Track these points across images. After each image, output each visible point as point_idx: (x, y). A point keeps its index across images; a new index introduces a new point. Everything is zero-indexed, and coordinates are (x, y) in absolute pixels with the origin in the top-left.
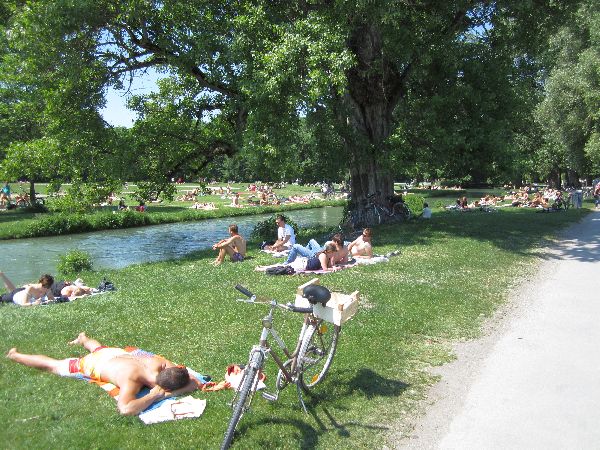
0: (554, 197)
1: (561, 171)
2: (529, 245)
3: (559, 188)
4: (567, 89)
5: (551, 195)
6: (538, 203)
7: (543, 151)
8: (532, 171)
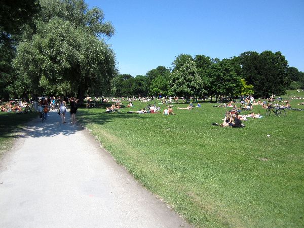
0: (25, 106)
1: (28, 93)
2: (10, 132)
3: (28, 101)
4: (28, 52)
5: (23, 105)
6: (16, 109)
7: (18, 83)
8: (13, 93)
